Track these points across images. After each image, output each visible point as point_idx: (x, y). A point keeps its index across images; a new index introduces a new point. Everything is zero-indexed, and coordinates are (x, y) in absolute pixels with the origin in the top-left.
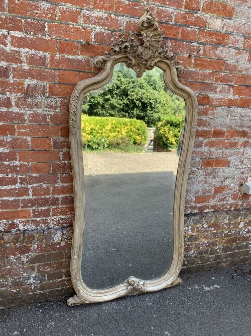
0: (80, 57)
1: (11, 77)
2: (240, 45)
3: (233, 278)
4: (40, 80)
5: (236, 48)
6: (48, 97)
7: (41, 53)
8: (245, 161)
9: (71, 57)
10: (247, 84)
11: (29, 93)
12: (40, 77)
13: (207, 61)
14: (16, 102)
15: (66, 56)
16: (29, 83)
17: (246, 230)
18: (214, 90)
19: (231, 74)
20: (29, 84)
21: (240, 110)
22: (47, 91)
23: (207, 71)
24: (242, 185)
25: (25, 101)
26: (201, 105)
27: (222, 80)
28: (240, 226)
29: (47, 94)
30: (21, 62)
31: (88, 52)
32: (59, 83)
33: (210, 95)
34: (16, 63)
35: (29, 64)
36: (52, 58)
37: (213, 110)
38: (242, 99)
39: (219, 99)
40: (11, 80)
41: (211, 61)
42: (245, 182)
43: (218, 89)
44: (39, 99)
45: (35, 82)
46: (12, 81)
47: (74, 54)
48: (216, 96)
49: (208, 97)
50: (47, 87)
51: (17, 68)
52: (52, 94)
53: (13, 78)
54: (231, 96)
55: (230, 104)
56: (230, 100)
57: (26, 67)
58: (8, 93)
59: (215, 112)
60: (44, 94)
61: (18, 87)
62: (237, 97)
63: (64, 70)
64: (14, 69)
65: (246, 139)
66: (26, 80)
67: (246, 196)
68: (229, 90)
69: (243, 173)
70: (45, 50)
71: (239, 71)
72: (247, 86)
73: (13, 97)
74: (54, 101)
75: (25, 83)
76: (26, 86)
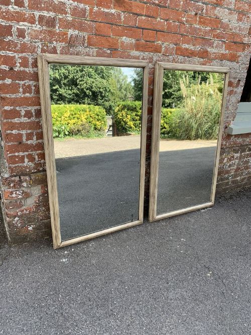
0: (113, 11)
1: (57, 27)
2: (232, 7)
3: (219, 202)
4: (81, 31)
5: (229, 9)
6: (87, 47)
7: (82, 6)
8: (230, 108)
9: (106, 10)
10: (235, 40)
11: (71, 43)
12: (81, 28)
13: (208, 19)
14: (61, 51)
15: (102, 9)
16: (72, 33)
17: (228, 165)
18: (211, 45)
19: (224, 31)
20: (72, 35)
21: (228, 63)
22: (86, 41)
23: (208, 28)
24: (226, 127)
25: (69, 50)
26: (202, 58)
27: (217, 36)
28: (224, 162)
29: (86, 45)
30: (66, 13)
31: (119, 6)
32: (96, 35)
33: (209, 50)
34: (62, 14)
35: (72, 15)
36: (91, 10)
37: (210, 63)
38: (231, 53)
39: (215, 53)
40: (57, 29)
41: (211, 20)
42: (229, 125)
43: (215, 45)
44: (80, 49)
45: (77, 32)
46: (58, 31)
47: (109, 8)
48: (214, 50)
49: (207, 52)
50: (86, 38)
51: (62, 18)
52: (90, 44)
53: (59, 28)
54: (223, 51)
55: (222, 58)
56: (223, 54)
57: (70, 18)
58: (54, 42)
59: (211, 64)
60: (83, 44)
61: (62, 37)
62: (227, 51)
63: (100, 22)
64: (60, 19)
65: (231, 89)
66: (70, 30)
67: (229, 136)
68: (222, 45)
69: (228, 117)
70: (86, 3)
71: (230, 30)
72: (235, 43)
73: (59, 46)
74: (91, 50)
75: (69, 33)
76: (69, 36)
